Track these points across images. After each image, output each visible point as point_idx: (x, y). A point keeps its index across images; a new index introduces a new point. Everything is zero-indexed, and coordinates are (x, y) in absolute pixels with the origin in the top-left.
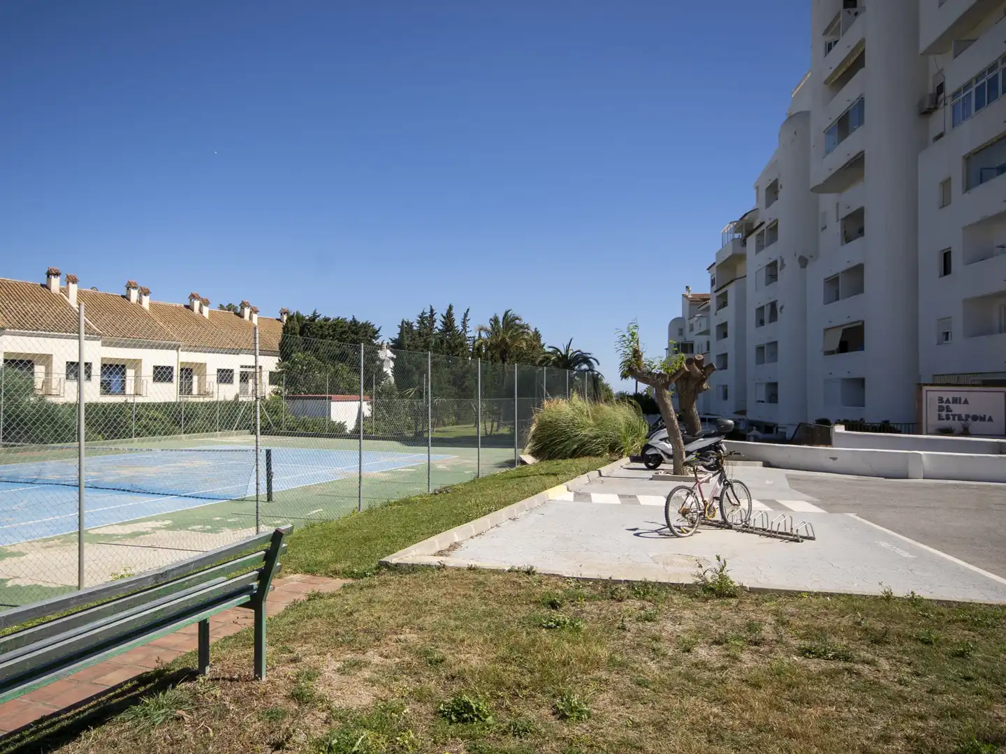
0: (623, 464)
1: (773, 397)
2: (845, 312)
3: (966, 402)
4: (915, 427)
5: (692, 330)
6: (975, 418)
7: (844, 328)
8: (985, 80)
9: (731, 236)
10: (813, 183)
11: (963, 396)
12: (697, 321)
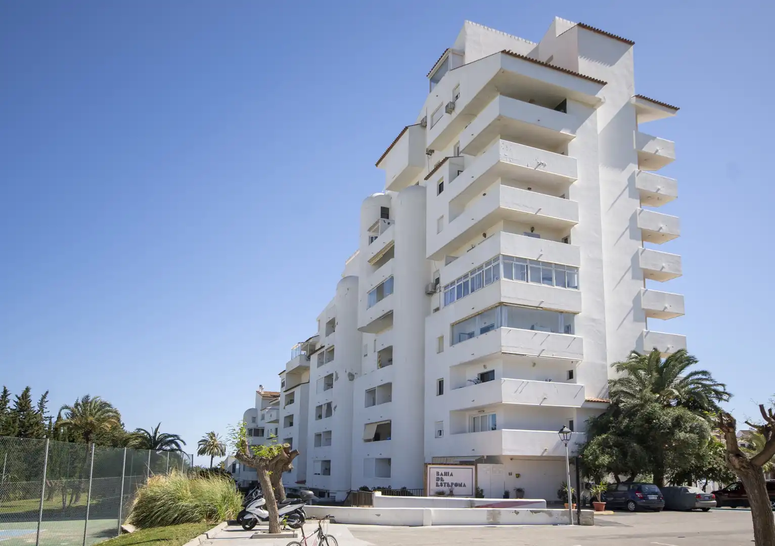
0: (223, 528)
1: (327, 470)
2: (379, 413)
3: (452, 475)
4: (422, 492)
5: (263, 418)
6: (456, 485)
7: (379, 424)
8: (462, 282)
9: (298, 353)
10: (360, 325)
11: (450, 471)
12: (267, 412)
